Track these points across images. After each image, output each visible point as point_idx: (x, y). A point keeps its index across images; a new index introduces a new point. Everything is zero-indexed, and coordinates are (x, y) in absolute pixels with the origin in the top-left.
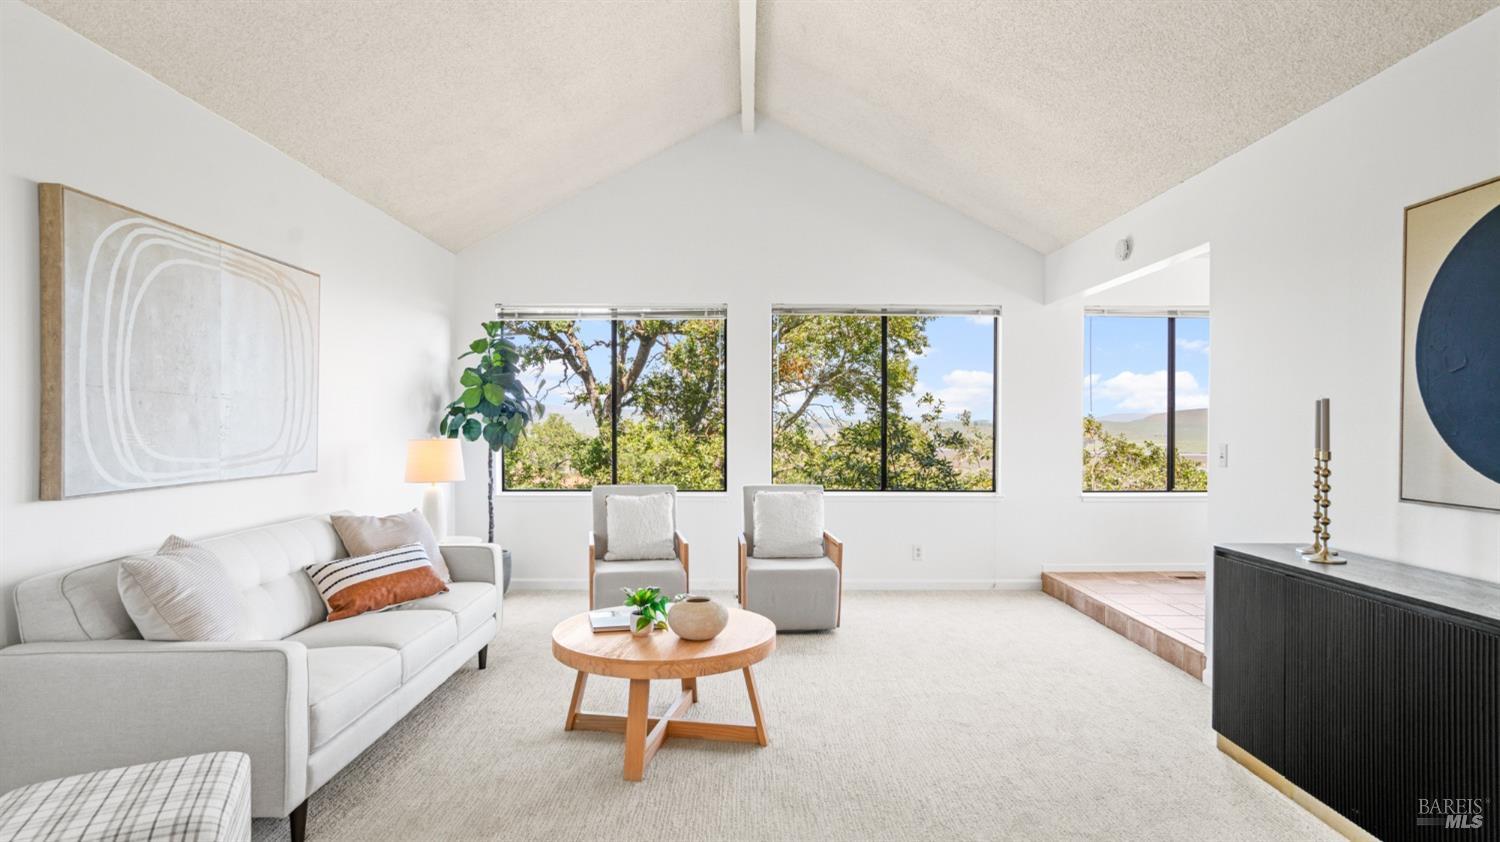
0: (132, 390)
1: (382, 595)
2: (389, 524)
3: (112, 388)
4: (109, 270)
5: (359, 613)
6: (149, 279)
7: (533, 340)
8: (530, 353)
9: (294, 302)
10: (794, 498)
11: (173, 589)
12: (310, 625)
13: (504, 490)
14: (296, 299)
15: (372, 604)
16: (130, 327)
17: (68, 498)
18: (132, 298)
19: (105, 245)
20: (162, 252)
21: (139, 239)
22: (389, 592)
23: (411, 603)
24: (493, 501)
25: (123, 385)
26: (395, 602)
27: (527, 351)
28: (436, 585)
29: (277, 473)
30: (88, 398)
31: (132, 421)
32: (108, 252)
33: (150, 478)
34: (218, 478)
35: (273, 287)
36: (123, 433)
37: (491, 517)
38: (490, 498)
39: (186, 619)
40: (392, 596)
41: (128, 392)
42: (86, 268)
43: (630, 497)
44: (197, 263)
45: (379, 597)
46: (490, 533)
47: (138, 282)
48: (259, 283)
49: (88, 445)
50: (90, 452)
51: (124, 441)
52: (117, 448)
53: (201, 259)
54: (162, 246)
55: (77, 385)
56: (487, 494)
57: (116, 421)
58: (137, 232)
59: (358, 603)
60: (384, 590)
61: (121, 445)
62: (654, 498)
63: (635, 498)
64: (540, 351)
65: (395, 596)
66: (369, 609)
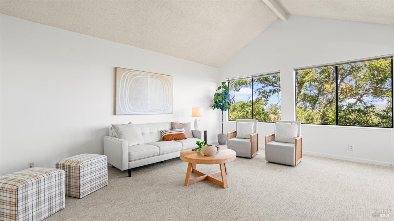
0: (129, 98)
1: (171, 138)
2: (181, 124)
3: (125, 98)
4: (125, 79)
5: (167, 141)
6: (133, 80)
7: (273, 87)
8: (274, 91)
9: (166, 82)
10: (287, 125)
11: (118, 130)
12: (158, 142)
13: (229, 120)
14: (167, 81)
15: (169, 139)
16: (129, 88)
17: (117, 115)
18: (129, 83)
19: (124, 75)
20: (135, 75)
21: (130, 74)
22: (173, 137)
23: (178, 140)
24: (223, 123)
25: (127, 97)
26: (174, 140)
27: (274, 90)
28: (183, 137)
29: (162, 113)
30: (121, 100)
31: (129, 103)
32: (125, 76)
33: (132, 113)
34: (147, 114)
35: (161, 79)
36: (127, 105)
37: (222, 126)
38: (222, 122)
39: (120, 135)
40: (173, 138)
41: (128, 99)
42: (120, 80)
43: (243, 122)
44: (143, 77)
45: (170, 138)
46: (222, 130)
47: (130, 81)
48: (157, 79)
49: (121, 107)
50: (121, 108)
51: (127, 106)
52: (126, 107)
53: (143, 76)
54: (135, 74)
55: (119, 98)
56: (222, 121)
57: (126, 103)
58: (130, 73)
59: (166, 139)
60: (172, 137)
61: (127, 107)
62: (248, 123)
63: (244, 123)
64: (276, 90)
65: (174, 138)
66: (169, 140)
